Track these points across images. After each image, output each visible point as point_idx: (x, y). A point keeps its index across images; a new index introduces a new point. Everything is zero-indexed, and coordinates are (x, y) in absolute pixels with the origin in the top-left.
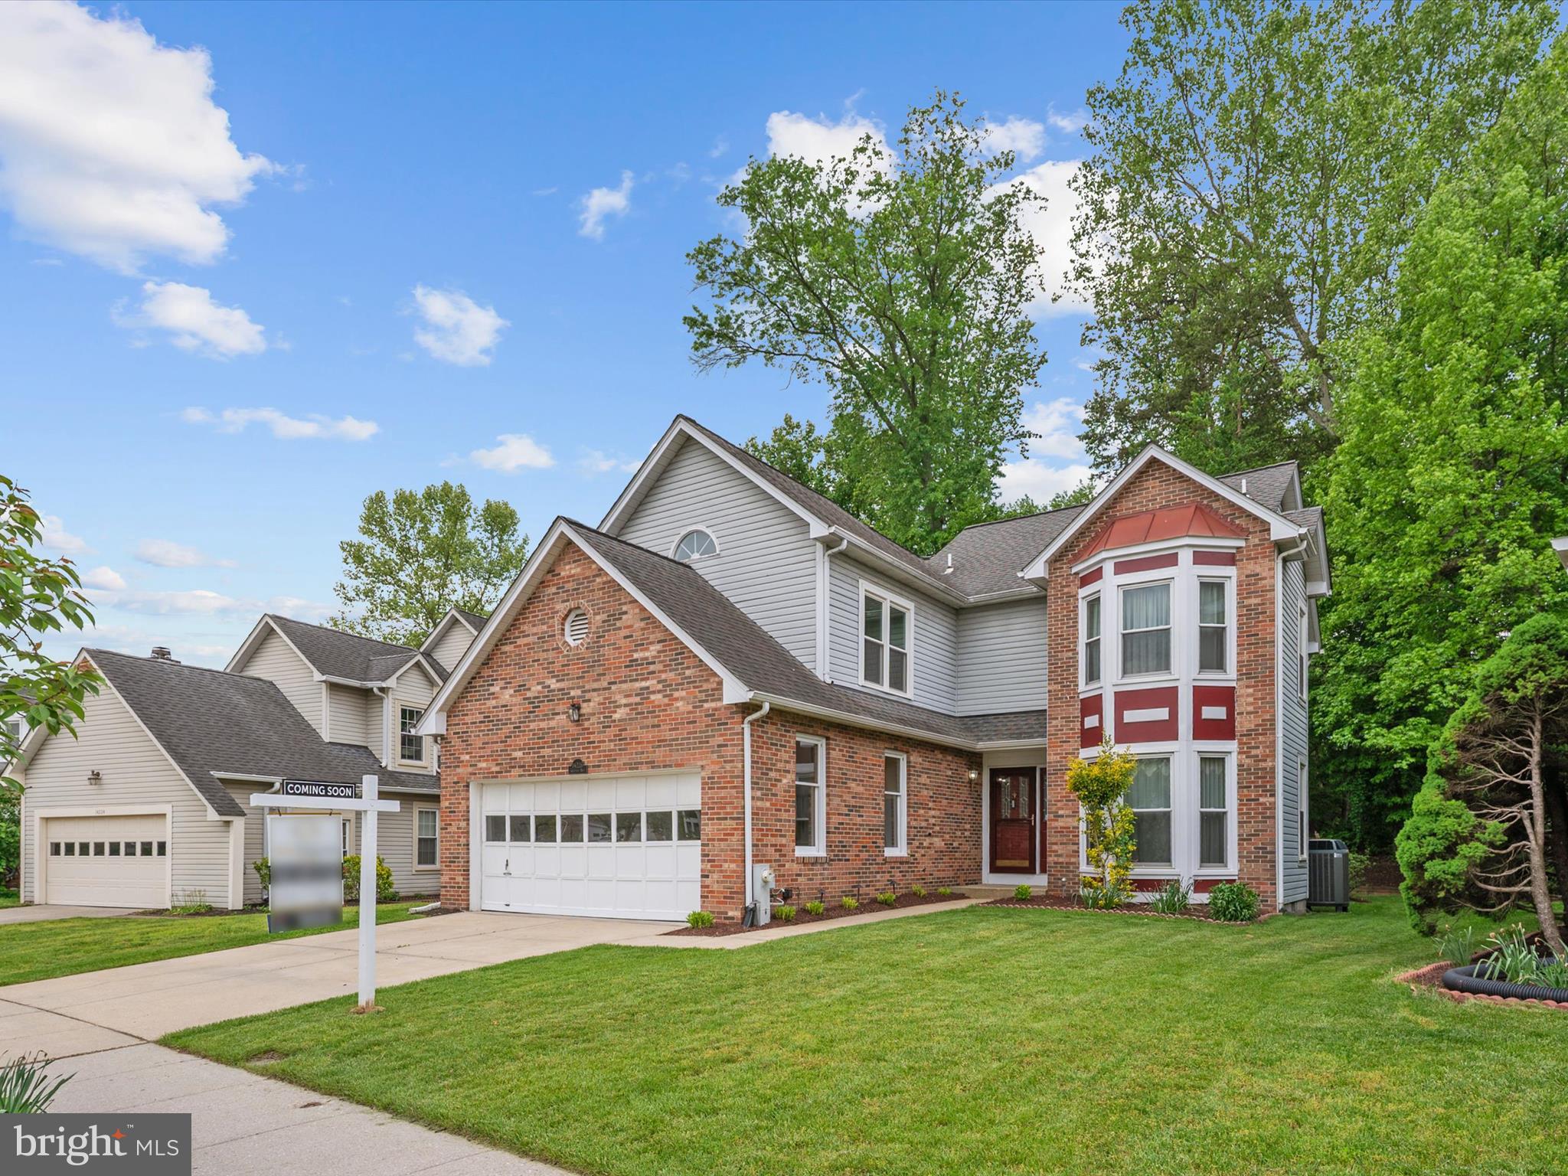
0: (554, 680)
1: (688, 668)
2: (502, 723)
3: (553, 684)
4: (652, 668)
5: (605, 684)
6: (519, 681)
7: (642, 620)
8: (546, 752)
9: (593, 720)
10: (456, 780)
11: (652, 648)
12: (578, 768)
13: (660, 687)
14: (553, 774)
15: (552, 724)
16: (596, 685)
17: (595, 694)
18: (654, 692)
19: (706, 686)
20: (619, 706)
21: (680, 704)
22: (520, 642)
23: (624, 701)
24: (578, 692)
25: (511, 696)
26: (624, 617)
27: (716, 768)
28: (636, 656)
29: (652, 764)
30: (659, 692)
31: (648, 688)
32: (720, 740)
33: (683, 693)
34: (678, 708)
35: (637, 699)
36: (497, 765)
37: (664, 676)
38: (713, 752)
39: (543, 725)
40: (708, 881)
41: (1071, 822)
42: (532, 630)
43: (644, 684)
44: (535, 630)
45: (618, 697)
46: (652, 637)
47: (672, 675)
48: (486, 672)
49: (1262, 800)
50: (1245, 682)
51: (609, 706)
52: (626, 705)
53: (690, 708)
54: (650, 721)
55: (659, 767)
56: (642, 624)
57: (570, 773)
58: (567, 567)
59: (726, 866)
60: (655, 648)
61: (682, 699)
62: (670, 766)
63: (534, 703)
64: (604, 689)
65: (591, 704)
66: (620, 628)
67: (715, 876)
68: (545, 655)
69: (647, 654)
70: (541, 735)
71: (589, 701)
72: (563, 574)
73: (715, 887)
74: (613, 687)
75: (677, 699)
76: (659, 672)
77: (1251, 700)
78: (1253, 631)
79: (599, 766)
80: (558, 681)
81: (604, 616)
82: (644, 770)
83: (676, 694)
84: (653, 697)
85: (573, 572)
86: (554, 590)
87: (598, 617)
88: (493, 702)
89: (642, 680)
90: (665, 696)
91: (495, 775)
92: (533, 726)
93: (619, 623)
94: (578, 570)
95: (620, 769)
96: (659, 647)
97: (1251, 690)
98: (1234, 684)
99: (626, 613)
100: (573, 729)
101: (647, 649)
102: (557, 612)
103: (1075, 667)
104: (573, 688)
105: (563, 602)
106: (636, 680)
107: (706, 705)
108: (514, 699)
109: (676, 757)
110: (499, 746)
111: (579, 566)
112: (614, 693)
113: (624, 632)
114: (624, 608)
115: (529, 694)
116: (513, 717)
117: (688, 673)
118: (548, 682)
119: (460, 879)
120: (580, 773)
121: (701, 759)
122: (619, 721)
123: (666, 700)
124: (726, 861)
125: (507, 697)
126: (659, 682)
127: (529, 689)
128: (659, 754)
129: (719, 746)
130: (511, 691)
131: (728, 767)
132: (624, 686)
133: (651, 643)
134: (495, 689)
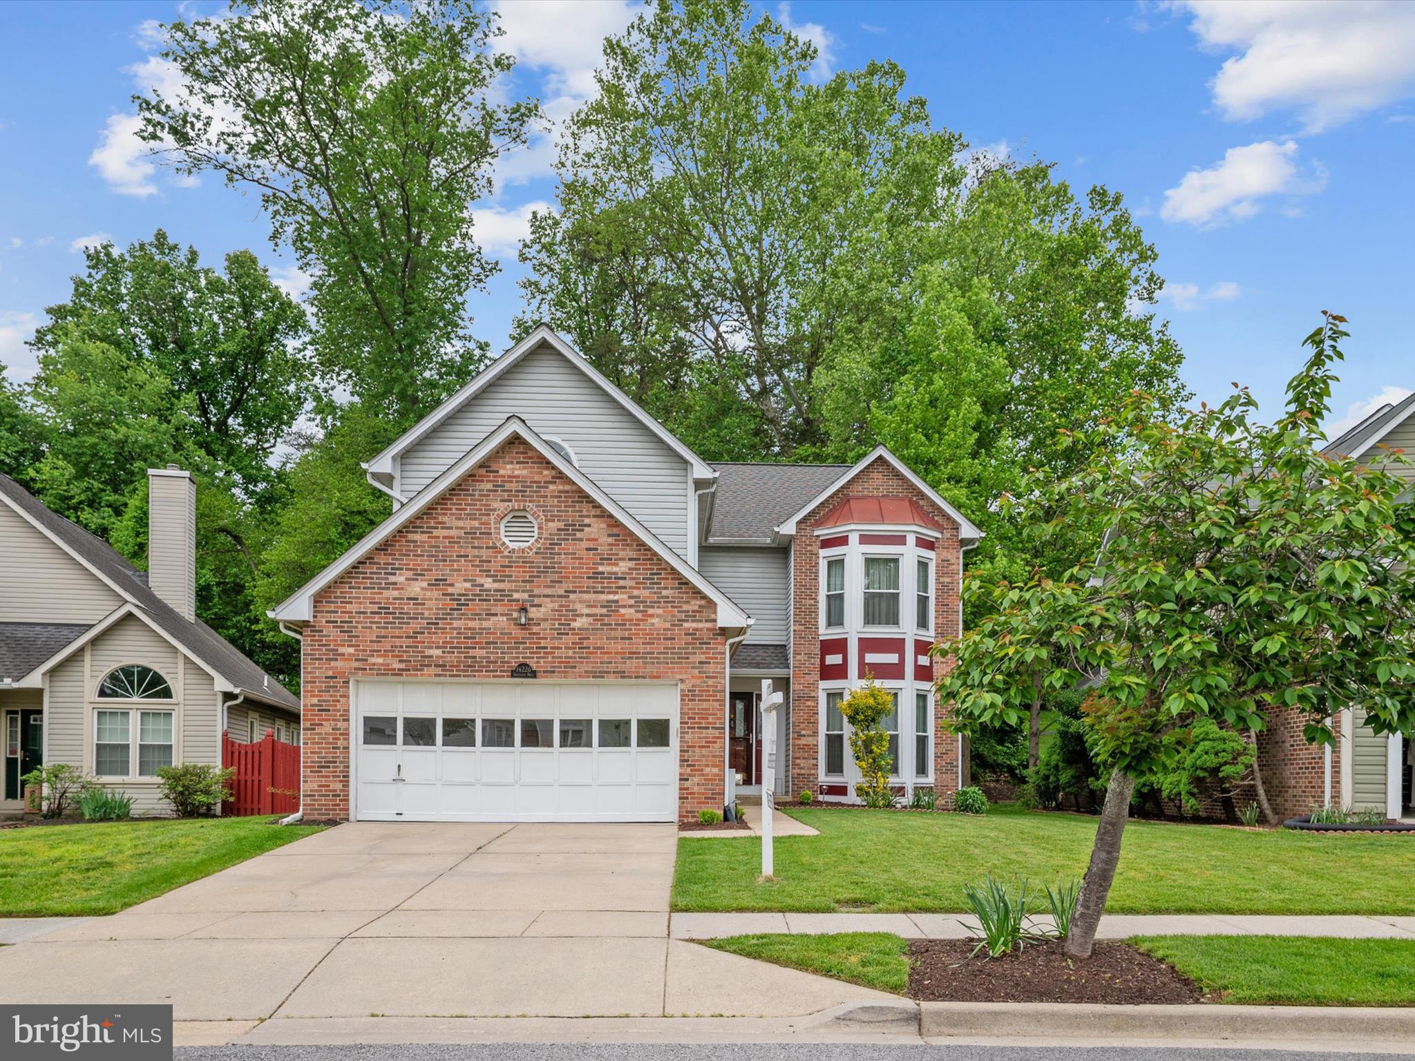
0: (490, 580)
1: (666, 588)
2: (403, 617)
3: (488, 583)
4: (621, 583)
5: (561, 592)
6: (435, 574)
7: (609, 535)
8: (478, 653)
9: (544, 625)
10: (330, 673)
11: (621, 564)
12: (523, 672)
13: (632, 602)
14: (484, 676)
15: (485, 624)
16: (548, 591)
17: (548, 600)
18: (624, 606)
19: (685, 607)
20: (581, 615)
21: (655, 621)
22: (436, 533)
23: (586, 611)
24: (526, 596)
25: (423, 589)
26: (586, 529)
27: (698, 682)
28: (601, 569)
29: (622, 674)
30: (630, 606)
31: (617, 601)
32: (703, 658)
33: (660, 611)
34: (653, 624)
35: (604, 611)
36: (400, 661)
37: (636, 593)
38: (693, 668)
39: (471, 624)
40: (687, 784)
41: (811, 741)
42: (454, 524)
43: (611, 597)
44: (461, 524)
45: (578, 606)
46: (622, 554)
47: (646, 593)
48: (382, 559)
50: (938, 638)
51: (565, 615)
52: (588, 615)
53: (668, 625)
54: (619, 633)
55: (630, 677)
56: (610, 540)
57: (512, 676)
58: (508, 466)
59: (707, 770)
60: (623, 567)
61: (658, 616)
62: (644, 677)
63: (460, 603)
64: (560, 596)
65: (542, 609)
66: (581, 540)
67: (696, 779)
68: (476, 552)
69: (615, 569)
70: (471, 637)
71: (540, 606)
72: (502, 472)
73: (696, 789)
74: (572, 596)
75: (652, 616)
76: (631, 588)
78: (946, 602)
79: (553, 672)
80: (494, 581)
81: (561, 525)
82: (611, 679)
83: (651, 611)
84: (622, 611)
85: (516, 473)
86: (489, 486)
87: (551, 524)
88: (396, 594)
89: (609, 593)
90: (637, 611)
91: (398, 673)
92: (456, 624)
93: (579, 535)
94: (525, 472)
95: (580, 676)
96: (631, 564)
98: (932, 640)
99: (589, 526)
100: (516, 632)
101: (616, 565)
102: (495, 510)
103: (816, 612)
104: (517, 591)
105: (502, 501)
106: (603, 592)
107: (686, 625)
108: (428, 594)
109: (650, 669)
110: (405, 642)
111: (524, 468)
112: (574, 602)
113: (585, 544)
114: (587, 521)
115: (450, 590)
116: (426, 614)
117: (664, 593)
118: (480, 580)
119: (339, 786)
120: (526, 677)
121: (680, 673)
122: (580, 629)
123: (639, 616)
124: (707, 766)
125: (418, 589)
126: (630, 597)
127: (452, 585)
128: (631, 665)
129: (700, 663)
130: (425, 584)
131: (710, 682)
132: (586, 596)
133: (621, 559)
134: (399, 579)
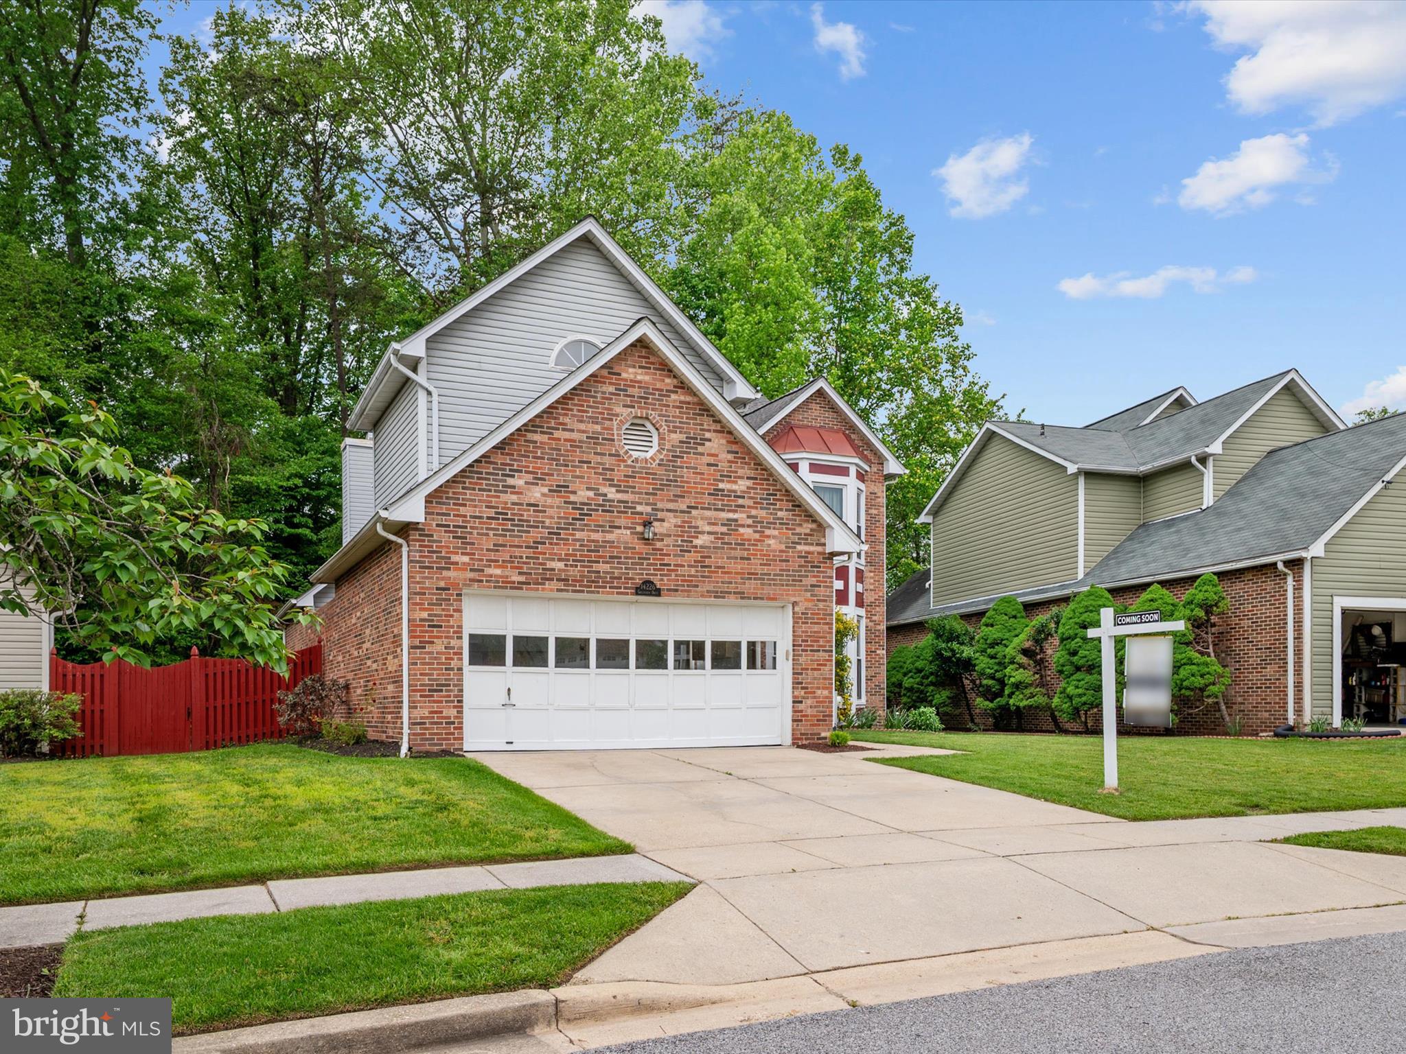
0: (614, 490)
1: (781, 510)
2: (523, 525)
3: (612, 494)
4: (740, 501)
5: (684, 507)
6: (556, 479)
7: (729, 452)
8: (603, 567)
9: (667, 541)
10: (442, 584)
11: (740, 482)
12: (647, 589)
13: (750, 521)
14: (608, 593)
15: (609, 537)
16: (671, 506)
17: (671, 514)
18: (743, 526)
19: (798, 530)
20: (702, 533)
21: (772, 542)
22: (557, 434)
23: (707, 528)
24: (649, 509)
25: (544, 495)
26: (707, 444)
27: (810, 605)
28: (721, 486)
29: (742, 595)
30: (749, 526)
31: (736, 520)
32: (814, 581)
33: (776, 533)
34: (769, 545)
35: (724, 529)
36: (520, 573)
37: (754, 512)
38: (806, 591)
39: (594, 536)
40: (801, 707)
42: (576, 428)
43: (731, 515)
44: (582, 426)
45: (700, 523)
46: (741, 472)
47: (763, 513)
48: (499, 459)
49: (878, 652)
50: (869, 568)
51: (688, 531)
52: (709, 533)
53: (783, 547)
54: (738, 553)
55: (749, 598)
56: (730, 457)
57: (637, 594)
58: (631, 370)
59: (819, 692)
60: (742, 485)
61: (774, 537)
62: (762, 599)
63: (582, 512)
64: (683, 512)
65: (665, 524)
66: (702, 454)
67: (809, 702)
68: (599, 459)
69: (734, 487)
70: (596, 547)
71: (663, 520)
72: (624, 375)
73: (809, 712)
74: (694, 512)
75: (768, 537)
76: (749, 507)
77: (872, 581)
79: (676, 590)
80: (618, 491)
81: (683, 437)
82: (731, 599)
83: (768, 532)
84: (742, 530)
85: (639, 378)
86: (612, 389)
87: (673, 436)
88: (514, 498)
89: (729, 511)
90: (755, 532)
91: (518, 586)
92: (578, 535)
93: (700, 449)
94: (647, 378)
95: (702, 596)
96: (749, 483)
97: (872, 574)
99: (710, 440)
100: (640, 547)
101: (735, 482)
102: (617, 415)
104: (641, 504)
105: (625, 406)
106: (723, 510)
107: (799, 547)
108: (549, 500)
109: (768, 591)
110: (525, 553)
111: (646, 374)
112: (696, 518)
113: (706, 459)
114: (708, 435)
115: (573, 498)
116: (548, 522)
117: (780, 514)
118: (603, 490)
119: (453, 712)
120: (651, 595)
121: (794, 595)
122: (701, 547)
123: (757, 536)
124: (819, 688)
125: (538, 495)
126: (749, 517)
127: (574, 493)
128: (750, 586)
129: (812, 586)
130: (545, 490)
131: (821, 605)
132: (708, 513)
133: (742, 478)
134: (518, 482)
